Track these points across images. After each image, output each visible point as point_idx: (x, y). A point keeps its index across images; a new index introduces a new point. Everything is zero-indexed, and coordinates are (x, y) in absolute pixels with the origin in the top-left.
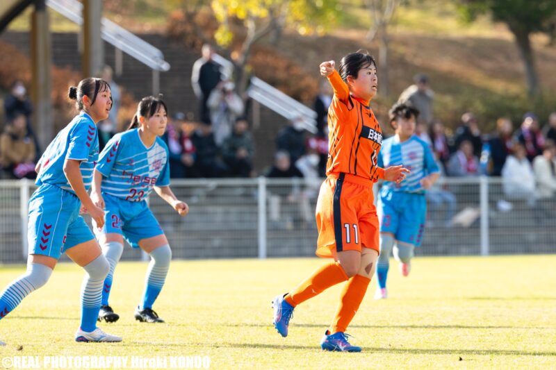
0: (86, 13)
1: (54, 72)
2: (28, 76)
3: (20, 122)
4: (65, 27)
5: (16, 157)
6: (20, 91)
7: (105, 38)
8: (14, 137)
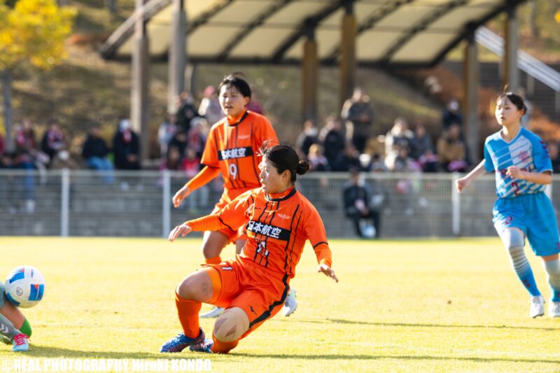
0: (507, 47)
1: (481, 92)
2: (460, 94)
3: (454, 130)
4: (490, 58)
5: (450, 155)
6: (454, 106)
7: (520, 68)
8: (450, 141)
